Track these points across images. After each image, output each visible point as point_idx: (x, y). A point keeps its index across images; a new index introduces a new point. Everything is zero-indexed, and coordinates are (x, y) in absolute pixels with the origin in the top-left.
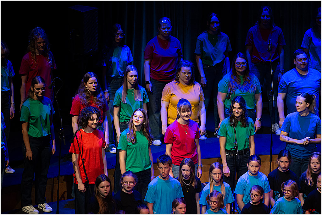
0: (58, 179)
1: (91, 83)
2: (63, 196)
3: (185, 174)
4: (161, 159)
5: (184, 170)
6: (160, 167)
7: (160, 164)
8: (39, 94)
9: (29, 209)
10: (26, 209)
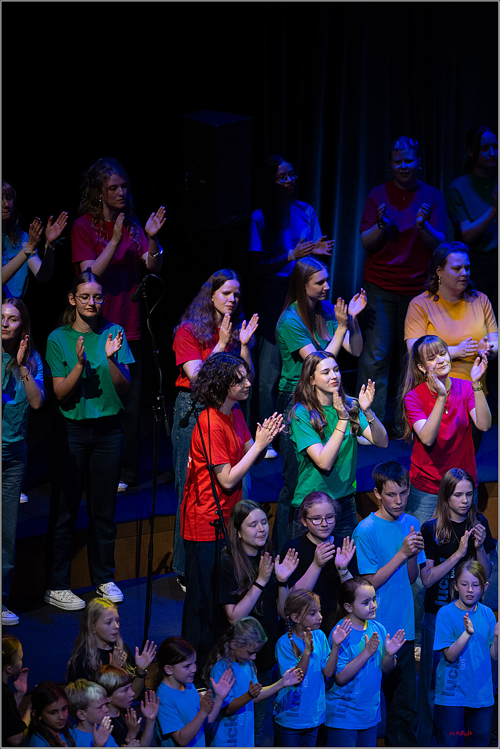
0: (152, 524)
1: (226, 293)
2: (163, 564)
3: (463, 503)
4: (390, 473)
5: (459, 495)
6: (388, 493)
7: (391, 486)
8: (88, 309)
9: (61, 597)
10: (54, 597)
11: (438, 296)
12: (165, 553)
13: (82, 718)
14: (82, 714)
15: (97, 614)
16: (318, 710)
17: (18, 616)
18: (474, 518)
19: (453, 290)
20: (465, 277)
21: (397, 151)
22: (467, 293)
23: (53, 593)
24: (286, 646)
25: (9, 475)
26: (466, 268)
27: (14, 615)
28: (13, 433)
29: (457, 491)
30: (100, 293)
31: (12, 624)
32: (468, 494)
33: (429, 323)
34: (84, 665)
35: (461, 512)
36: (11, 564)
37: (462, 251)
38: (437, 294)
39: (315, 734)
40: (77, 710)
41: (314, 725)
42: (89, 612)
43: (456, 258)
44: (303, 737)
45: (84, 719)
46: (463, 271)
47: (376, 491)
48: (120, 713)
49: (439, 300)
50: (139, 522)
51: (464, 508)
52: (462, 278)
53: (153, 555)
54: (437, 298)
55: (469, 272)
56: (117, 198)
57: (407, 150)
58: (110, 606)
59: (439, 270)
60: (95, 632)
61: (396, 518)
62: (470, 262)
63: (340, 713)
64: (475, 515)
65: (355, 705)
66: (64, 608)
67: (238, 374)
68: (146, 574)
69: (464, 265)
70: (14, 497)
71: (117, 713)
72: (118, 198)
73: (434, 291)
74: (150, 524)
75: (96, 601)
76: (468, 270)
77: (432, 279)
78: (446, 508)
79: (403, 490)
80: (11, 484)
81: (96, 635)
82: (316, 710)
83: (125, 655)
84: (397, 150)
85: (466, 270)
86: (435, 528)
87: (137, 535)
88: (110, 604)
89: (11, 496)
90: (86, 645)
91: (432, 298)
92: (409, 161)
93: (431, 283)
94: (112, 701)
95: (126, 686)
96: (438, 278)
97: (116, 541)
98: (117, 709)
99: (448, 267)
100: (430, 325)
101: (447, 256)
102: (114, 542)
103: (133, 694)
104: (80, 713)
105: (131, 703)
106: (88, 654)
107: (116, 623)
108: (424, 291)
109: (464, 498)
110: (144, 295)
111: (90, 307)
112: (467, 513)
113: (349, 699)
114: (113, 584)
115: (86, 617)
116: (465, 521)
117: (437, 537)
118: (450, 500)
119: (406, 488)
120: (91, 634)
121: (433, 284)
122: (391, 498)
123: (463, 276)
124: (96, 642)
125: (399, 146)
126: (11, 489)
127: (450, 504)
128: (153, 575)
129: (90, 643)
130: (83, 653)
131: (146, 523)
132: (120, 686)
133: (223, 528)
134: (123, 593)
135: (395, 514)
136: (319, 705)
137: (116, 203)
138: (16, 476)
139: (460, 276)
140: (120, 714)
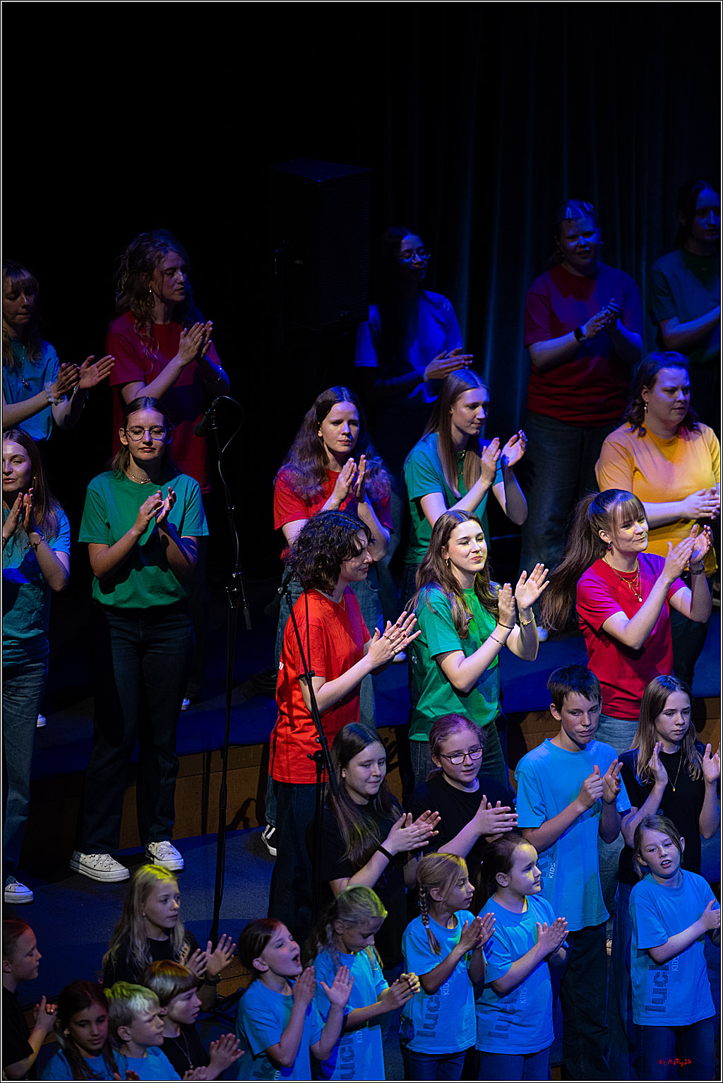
1: (337, 423)
2: (241, 815)
3: (676, 725)
4: (573, 682)
5: (671, 712)
6: (571, 710)
7: (576, 699)
8: (142, 449)
9: (95, 863)
10: (84, 863)
11: (644, 429)
12: (245, 799)
13: (126, 1038)
14: (126, 1032)
15: (148, 888)
16: (464, 1028)
17: (31, 890)
18: (691, 746)
19: (665, 422)
20: (683, 403)
21: (570, 222)
22: (685, 427)
23: (84, 858)
24: (420, 935)
25: (21, 685)
26: (685, 390)
27: (25, 889)
28: (27, 624)
29: (668, 707)
30: (161, 424)
31: (23, 901)
32: (684, 712)
33: (636, 470)
34: (128, 961)
35: (675, 738)
36: (23, 815)
37: (679, 365)
38: (643, 426)
39: (461, 1062)
40: (117, 1027)
41: (458, 1049)
42: (136, 885)
43: (670, 376)
44: (443, 1064)
45: (130, 1039)
46: (680, 395)
47: (553, 709)
48: (181, 1030)
49: (647, 434)
50: (206, 754)
51: (678, 733)
52: (678, 405)
53: (226, 801)
54: (643, 433)
55: (688, 396)
56: (175, 287)
57: (584, 219)
58: (166, 877)
59: (646, 392)
60: (144, 914)
61: (582, 747)
62: (690, 382)
63: (500, 1032)
64: (693, 742)
65: (521, 1019)
66: (99, 879)
67: (356, 544)
68: (216, 830)
69: (680, 386)
70: (29, 717)
71: (176, 1030)
72: (177, 286)
73: (637, 422)
74: (222, 757)
75: (147, 869)
76: (687, 393)
77: (634, 405)
78: (651, 732)
79: (593, 706)
80: (24, 698)
81: (145, 918)
82: (461, 1027)
83: (186, 949)
84: (569, 220)
85: (684, 393)
86: (636, 762)
87: (203, 774)
88: (167, 874)
89: (25, 716)
90: (132, 933)
91: (637, 432)
92: (588, 234)
93: (634, 411)
94: (168, 1013)
95: (189, 992)
96: (643, 404)
97: (178, 781)
98: (176, 1025)
99: (657, 388)
100: (637, 472)
101: (657, 372)
102: (175, 782)
103: (199, 1003)
104: (122, 1030)
105: (196, 1015)
106: (133, 946)
107: (174, 901)
108: (624, 422)
109: (678, 718)
110: (214, 426)
111: (145, 446)
112: (681, 741)
113: (513, 1012)
114: (169, 843)
115: (132, 893)
116: (679, 751)
117: (638, 773)
118: (658, 721)
119: (597, 703)
120: (138, 918)
121: (637, 412)
122: (575, 717)
123: (679, 401)
124: (145, 929)
125: (572, 214)
126: (25, 706)
127: (659, 727)
128: (227, 832)
129: (136, 930)
130: (126, 943)
131: (216, 755)
132: (181, 991)
133: (328, 764)
134: (183, 858)
135: (582, 740)
136: (466, 1021)
137: (173, 293)
138: (31, 687)
139: (675, 401)
140: (181, 1034)
